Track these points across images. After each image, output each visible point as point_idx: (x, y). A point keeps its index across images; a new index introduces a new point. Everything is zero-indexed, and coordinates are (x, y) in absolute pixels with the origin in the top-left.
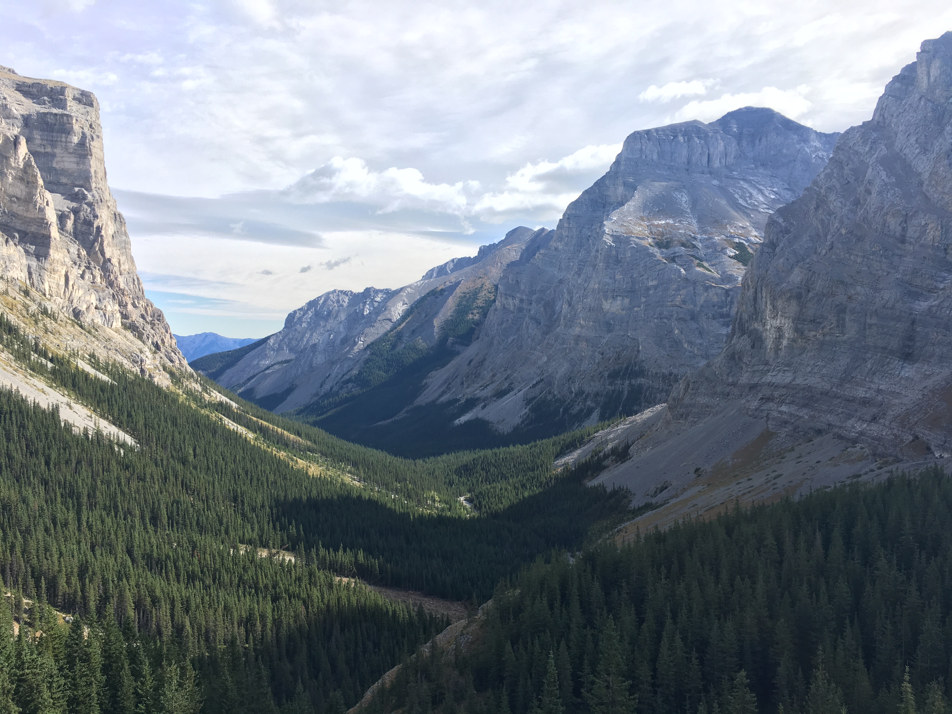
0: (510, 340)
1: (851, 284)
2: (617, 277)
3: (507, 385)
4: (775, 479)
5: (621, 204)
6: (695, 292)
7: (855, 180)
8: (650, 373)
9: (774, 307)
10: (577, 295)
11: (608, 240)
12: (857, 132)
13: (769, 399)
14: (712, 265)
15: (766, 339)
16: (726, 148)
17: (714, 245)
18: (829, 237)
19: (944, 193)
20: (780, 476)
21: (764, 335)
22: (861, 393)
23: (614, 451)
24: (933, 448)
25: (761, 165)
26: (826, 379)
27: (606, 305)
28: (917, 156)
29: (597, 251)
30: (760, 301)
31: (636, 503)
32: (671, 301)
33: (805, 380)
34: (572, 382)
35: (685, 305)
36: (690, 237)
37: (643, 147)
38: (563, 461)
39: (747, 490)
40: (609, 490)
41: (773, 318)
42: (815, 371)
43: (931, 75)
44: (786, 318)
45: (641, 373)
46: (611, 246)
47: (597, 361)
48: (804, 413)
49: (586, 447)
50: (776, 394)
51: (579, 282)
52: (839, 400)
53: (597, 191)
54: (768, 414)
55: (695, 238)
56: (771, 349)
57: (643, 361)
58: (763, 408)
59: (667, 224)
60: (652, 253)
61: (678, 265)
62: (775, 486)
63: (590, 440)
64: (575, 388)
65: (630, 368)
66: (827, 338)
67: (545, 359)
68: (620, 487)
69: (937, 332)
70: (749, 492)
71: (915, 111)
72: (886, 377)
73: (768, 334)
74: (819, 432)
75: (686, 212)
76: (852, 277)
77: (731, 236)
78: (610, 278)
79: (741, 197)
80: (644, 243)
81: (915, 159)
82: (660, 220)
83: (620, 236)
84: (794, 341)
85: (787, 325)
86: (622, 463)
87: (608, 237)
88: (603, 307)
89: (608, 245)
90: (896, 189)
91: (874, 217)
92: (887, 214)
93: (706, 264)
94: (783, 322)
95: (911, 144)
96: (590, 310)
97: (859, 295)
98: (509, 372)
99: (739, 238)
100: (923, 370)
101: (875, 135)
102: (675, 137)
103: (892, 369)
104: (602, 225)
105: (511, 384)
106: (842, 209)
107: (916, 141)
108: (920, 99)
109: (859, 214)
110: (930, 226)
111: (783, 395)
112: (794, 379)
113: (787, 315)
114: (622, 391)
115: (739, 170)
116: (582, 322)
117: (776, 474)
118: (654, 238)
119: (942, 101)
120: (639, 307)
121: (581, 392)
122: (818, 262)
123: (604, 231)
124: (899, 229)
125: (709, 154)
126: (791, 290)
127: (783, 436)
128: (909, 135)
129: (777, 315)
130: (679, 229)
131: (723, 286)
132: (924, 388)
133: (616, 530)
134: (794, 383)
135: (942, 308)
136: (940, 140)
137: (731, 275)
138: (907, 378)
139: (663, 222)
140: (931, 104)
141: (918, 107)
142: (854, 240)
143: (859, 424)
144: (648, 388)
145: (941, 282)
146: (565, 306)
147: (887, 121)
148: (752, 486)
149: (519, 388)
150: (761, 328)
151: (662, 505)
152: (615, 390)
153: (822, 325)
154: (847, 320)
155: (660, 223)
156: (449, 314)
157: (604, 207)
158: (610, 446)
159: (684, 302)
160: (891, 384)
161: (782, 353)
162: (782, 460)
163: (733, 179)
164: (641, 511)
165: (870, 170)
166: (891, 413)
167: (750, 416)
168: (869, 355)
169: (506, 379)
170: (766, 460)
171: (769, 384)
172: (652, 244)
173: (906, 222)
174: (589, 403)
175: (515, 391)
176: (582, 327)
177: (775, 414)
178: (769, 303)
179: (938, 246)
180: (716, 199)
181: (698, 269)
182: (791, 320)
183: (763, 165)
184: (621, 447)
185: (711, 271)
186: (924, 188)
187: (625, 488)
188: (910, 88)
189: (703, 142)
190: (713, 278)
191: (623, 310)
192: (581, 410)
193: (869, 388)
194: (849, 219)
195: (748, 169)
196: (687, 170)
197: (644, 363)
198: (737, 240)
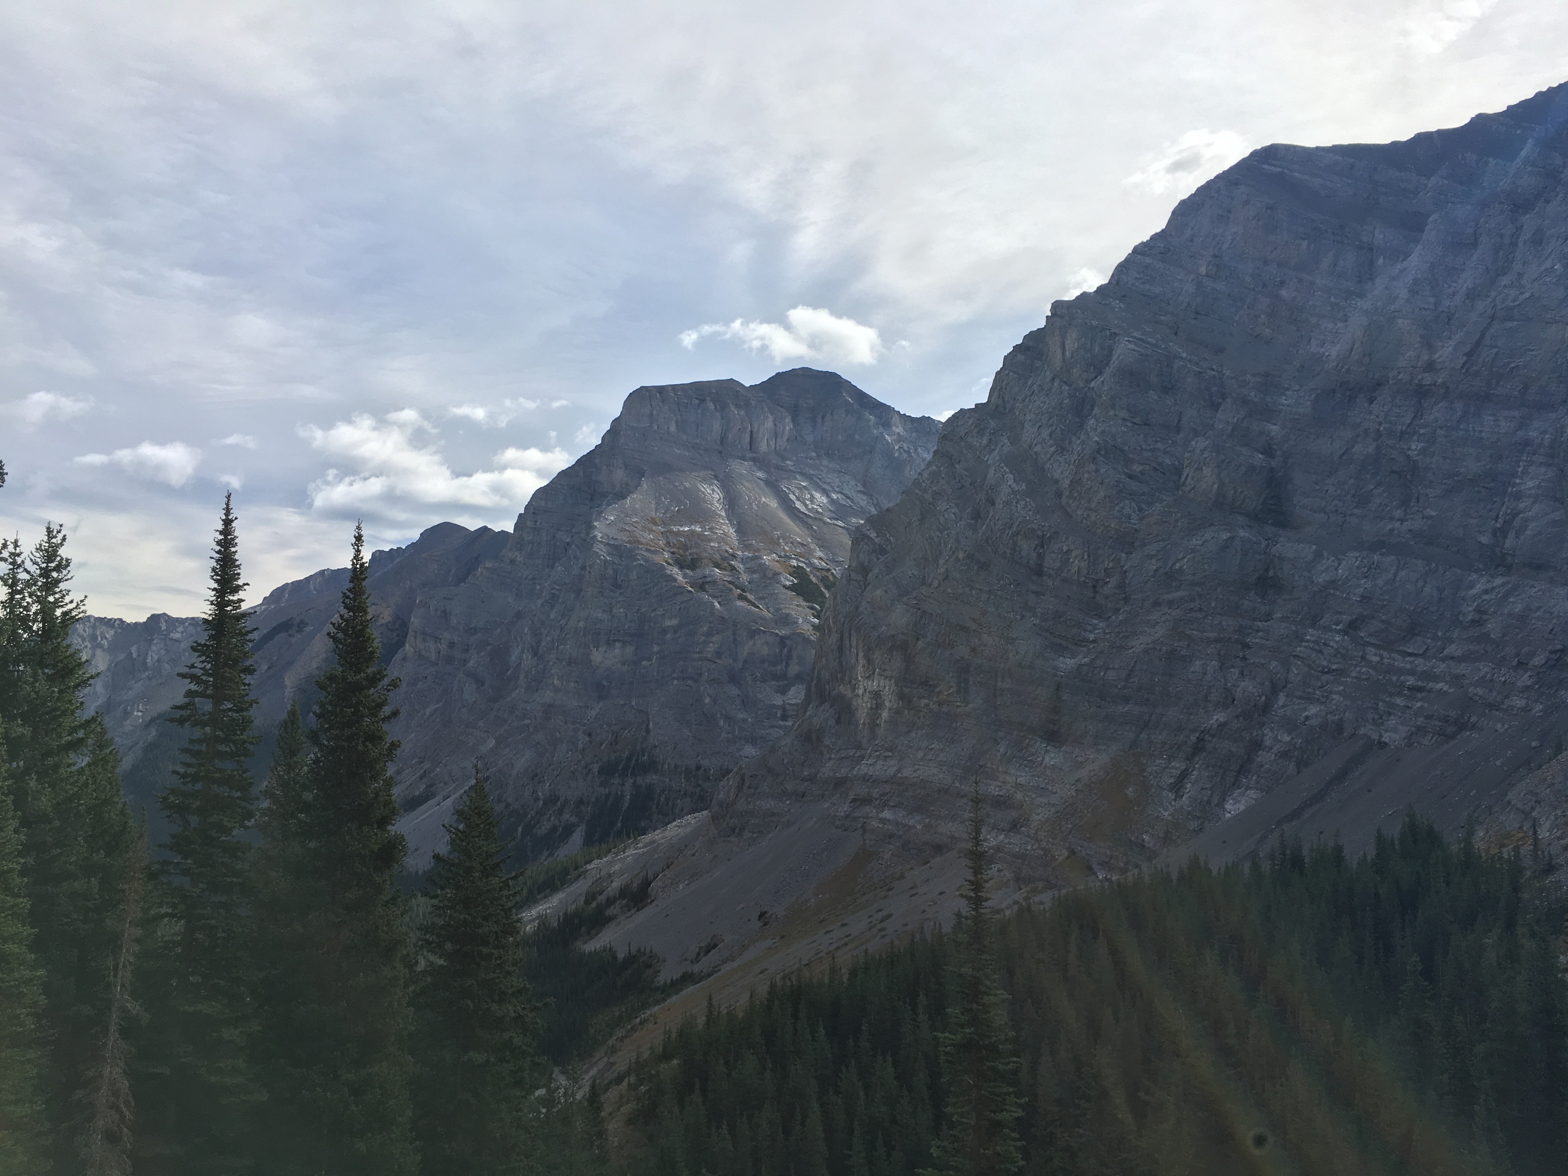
0: (428, 712)
1: (974, 631)
2: (614, 610)
3: (422, 787)
4: (881, 921)
5: (622, 496)
6: (735, 639)
7: (971, 484)
8: (666, 767)
9: (869, 661)
10: (549, 639)
11: (600, 550)
12: (969, 418)
13: (866, 801)
14: (761, 599)
15: (857, 709)
16: (775, 425)
17: (762, 569)
18: (941, 562)
19: (1091, 509)
20: (889, 916)
21: (854, 703)
22: (993, 789)
23: (623, 892)
24: (1095, 866)
25: (825, 454)
26: (944, 768)
27: (597, 656)
28: (1052, 456)
29: (583, 568)
30: (848, 652)
31: (667, 974)
32: (700, 652)
33: (915, 771)
34: (539, 782)
35: (720, 658)
36: (726, 554)
37: (655, 412)
38: (534, 912)
39: (843, 942)
40: (621, 956)
41: (868, 678)
42: (929, 757)
43: (1067, 347)
44: (886, 677)
45: (652, 766)
46: (606, 561)
47: (581, 746)
48: (916, 822)
49: (572, 888)
50: (875, 793)
51: (552, 616)
52: (964, 800)
53: (581, 474)
54: (865, 823)
55: (734, 556)
56: (864, 724)
57: (656, 747)
58: (855, 815)
59: (692, 532)
60: (670, 576)
61: (709, 595)
62: (883, 933)
63: (579, 876)
64: (544, 790)
65: (634, 759)
66: (945, 709)
67: (492, 743)
68: (639, 951)
69: (1089, 702)
70: (846, 944)
71: (1047, 395)
72: (1026, 766)
73: (860, 701)
74: (939, 849)
75: (720, 516)
76: (974, 620)
77: (786, 556)
78: (604, 611)
79: (798, 499)
80: (658, 559)
81: (1049, 460)
82: (681, 526)
83: (621, 546)
84: (898, 712)
85: (888, 689)
86: (638, 910)
87: (602, 546)
88: (592, 658)
89: (601, 560)
90: (1027, 500)
91: (1000, 537)
92: (1017, 533)
93: (751, 597)
94: (882, 683)
95: (1044, 440)
96: (569, 664)
97: (985, 646)
98: (427, 765)
99: (797, 560)
100: (1074, 756)
101: (993, 424)
102: (702, 401)
103: (1033, 755)
104: (590, 527)
105: (432, 786)
106: (956, 523)
107: (1051, 435)
108: (1053, 379)
109: (981, 532)
110: (1074, 554)
111: (885, 794)
112: (899, 771)
113: (888, 673)
114: (622, 796)
115: (794, 458)
116: (556, 682)
117: (880, 915)
118: (673, 553)
119: (1081, 384)
120: (650, 659)
121: (552, 799)
122: (929, 597)
123: (595, 536)
124: (1034, 555)
125: (752, 432)
126: (894, 636)
127: (888, 856)
128: (1040, 427)
129: (873, 674)
130: (710, 541)
131: (777, 631)
132: (1076, 781)
133: (638, 1020)
134: (899, 775)
135: (1095, 668)
136: (1082, 437)
137: (788, 615)
138: (1054, 767)
139: (687, 529)
140: (1067, 388)
141: (1050, 390)
142: (975, 568)
143: (993, 834)
144: (664, 791)
145: (1091, 632)
146: (527, 658)
147: (1008, 407)
148: (849, 935)
149: (445, 793)
150: (849, 694)
151: (709, 975)
152: (610, 793)
153: (937, 690)
154: (971, 682)
155: (681, 529)
156: (314, 665)
157: (592, 499)
158: (616, 884)
159: (719, 654)
160: (1033, 776)
161: (881, 731)
162: (890, 893)
163: (786, 471)
164: (676, 986)
165: (991, 472)
166: (1037, 817)
167: (837, 827)
168: (1001, 734)
169: (421, 778)
170: (864, 894)
171: (864, 778)
172: (670, 561)
173: (1042, 547)
174: (566, 816)
175: (438, 798)
176: (557, 690)
177: (875, 824)
178: (861, 654)
179: (1084, 582)
180: (763, 499)
181: (740, 603)
182: (893, 681)
183: (827, 454)
184: (635, 885)
185: (758, 607)
186: (1064, 501)
187: (648, 951)
188: (1038, 363)
189: (742, 412)
190: (763, 618)
191: (623, 664)
192: (554, 829)
193: (1004, 782)
194: (966, 538)
195: (807, 458)
196: (721, 452)
197: (657, 750)
198: (794, 563)
